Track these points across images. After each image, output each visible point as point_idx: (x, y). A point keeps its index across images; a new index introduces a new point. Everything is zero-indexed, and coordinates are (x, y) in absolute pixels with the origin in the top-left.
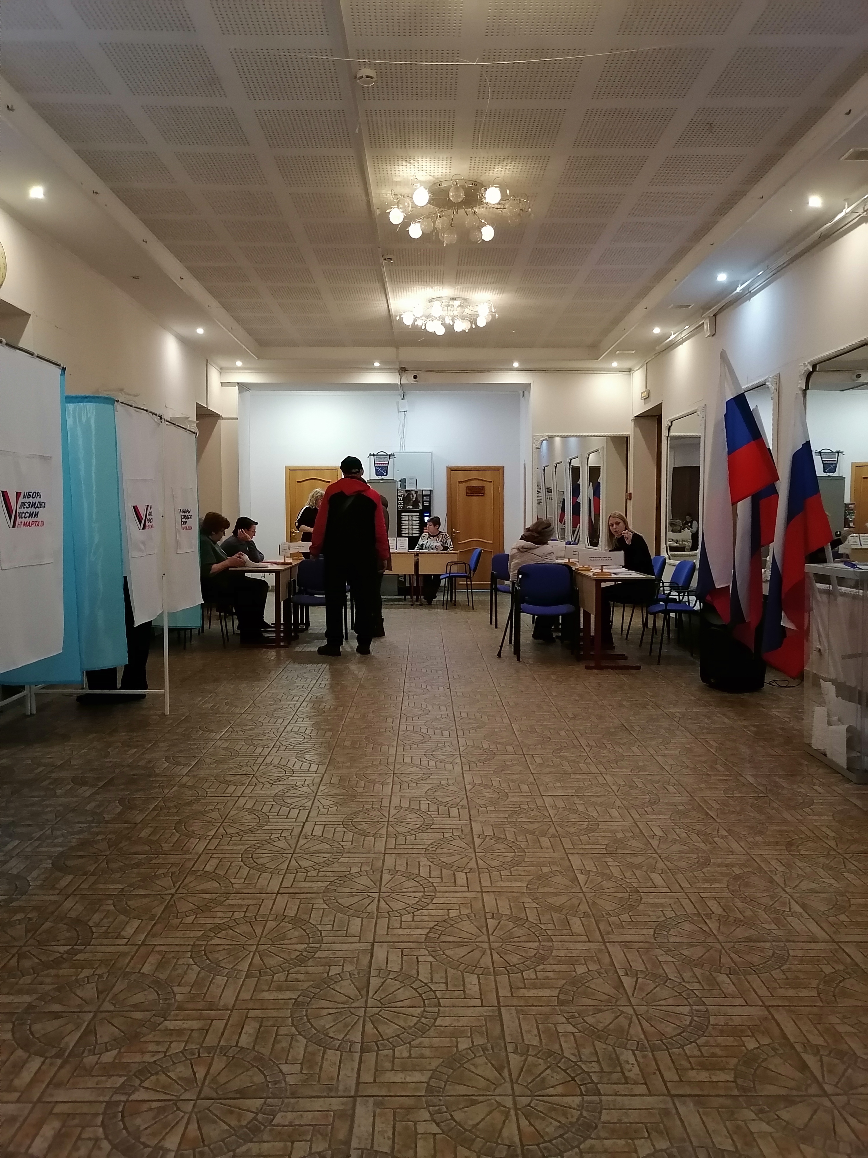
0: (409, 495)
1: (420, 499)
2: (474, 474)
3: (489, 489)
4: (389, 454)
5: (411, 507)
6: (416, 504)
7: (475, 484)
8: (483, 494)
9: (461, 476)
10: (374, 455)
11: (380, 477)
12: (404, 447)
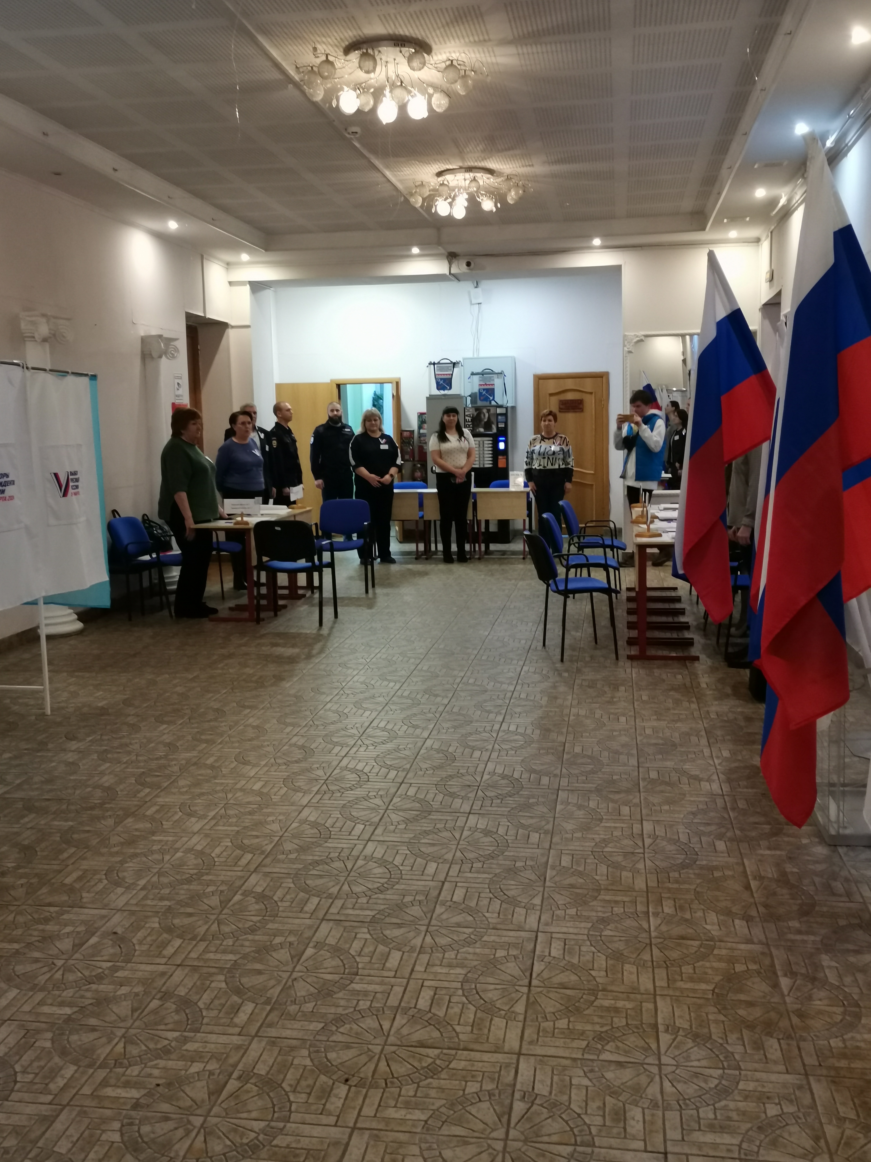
0: (479, 415)
1: (493, 419)
2: (569, 384)
3: (590, 403)
4: (454, 361)
5: (482, 430)
6: (488, 426)
7: (570, 396)
8: (581, 410)
9: (552, 387)
10: (434, 364)
11: (442, 392)
12: (478, 350)
